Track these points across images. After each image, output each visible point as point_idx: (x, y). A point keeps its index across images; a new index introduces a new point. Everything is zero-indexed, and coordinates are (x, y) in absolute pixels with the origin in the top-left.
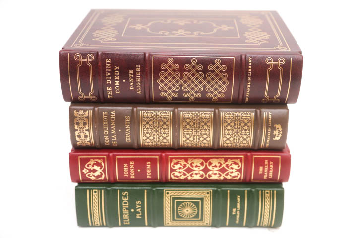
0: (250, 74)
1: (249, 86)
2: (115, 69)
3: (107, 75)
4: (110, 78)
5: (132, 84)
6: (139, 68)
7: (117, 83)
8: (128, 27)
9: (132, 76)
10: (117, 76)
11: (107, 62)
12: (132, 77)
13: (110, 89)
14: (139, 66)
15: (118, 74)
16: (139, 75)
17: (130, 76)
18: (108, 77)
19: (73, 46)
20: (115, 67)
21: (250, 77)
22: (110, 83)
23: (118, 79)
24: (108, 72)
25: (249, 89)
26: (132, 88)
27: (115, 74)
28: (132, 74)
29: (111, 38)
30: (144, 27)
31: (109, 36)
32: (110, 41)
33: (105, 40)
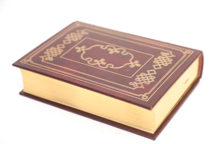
8: (141, 66)
29: (163, 55)
30: (132, 63)
31: (163, 58)
32: (165, 52)
33: (168, 54)
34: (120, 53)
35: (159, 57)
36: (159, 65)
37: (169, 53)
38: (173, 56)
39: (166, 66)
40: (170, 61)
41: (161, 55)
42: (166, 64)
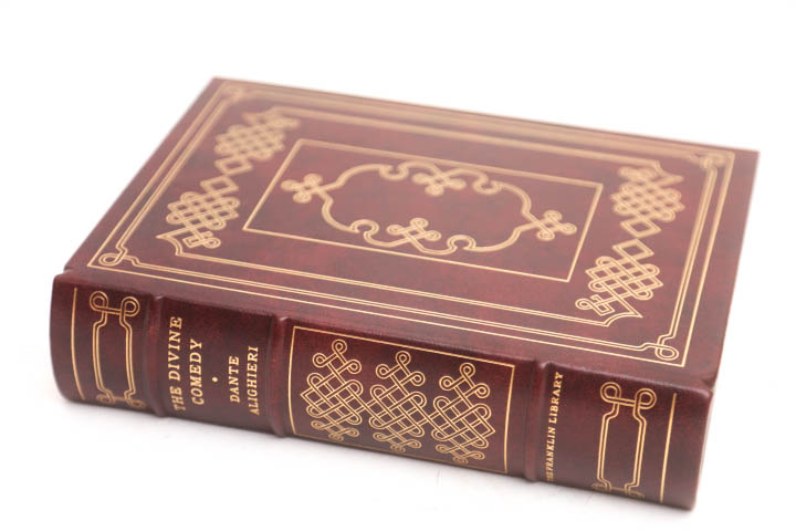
0: (552, 418)
1: (551, 448)
2: (192, 347)
3: (170, 359)
4: (178, 367)
5: (235, 390)
6: (254, 352)
7: (196, 382)
8: (279, 183)
9: (237, 371)
10: (195, 364)
11: (172, 325)
12: (234, 375)
13: (179, 391)
14: (256, 350)
15: (199, 361)
16: (252, 372)
17: (230, 370)
18: (173, 362)
19: (96, 263)
20: (192, 341)
21: (552, 425)
22: (178, 379)
23: (199, 373)
24: (174, 351)
25: (550, 454)
26: (235, 398)
27: (191, 360)
28: (234, 367)
29: (210, 234)
30: (320, 191)
31: (208, 224)
32: (201, 250)
33: (190, 243)
34: (383, 226)
35: (221, 223)
36: (215, 194)
37: (186, 249)
38: (169, 236)
39: (190, 194)
40: (175, 215)
41: (216, 234)
42: (190, 202)
